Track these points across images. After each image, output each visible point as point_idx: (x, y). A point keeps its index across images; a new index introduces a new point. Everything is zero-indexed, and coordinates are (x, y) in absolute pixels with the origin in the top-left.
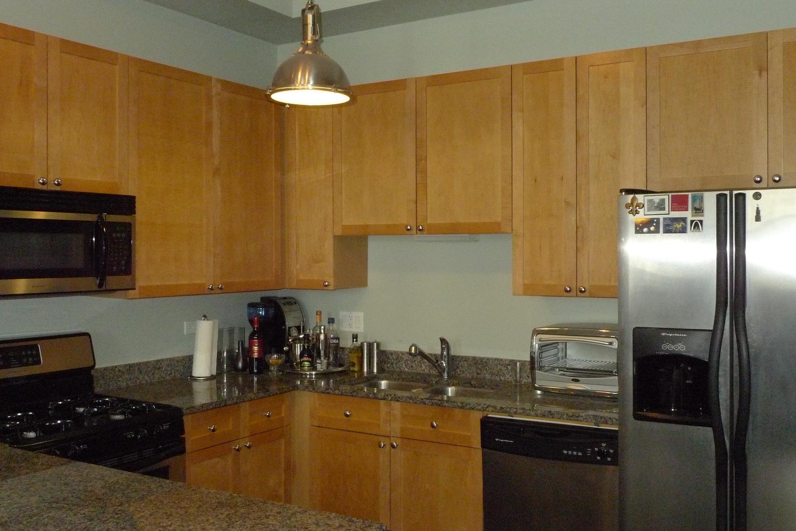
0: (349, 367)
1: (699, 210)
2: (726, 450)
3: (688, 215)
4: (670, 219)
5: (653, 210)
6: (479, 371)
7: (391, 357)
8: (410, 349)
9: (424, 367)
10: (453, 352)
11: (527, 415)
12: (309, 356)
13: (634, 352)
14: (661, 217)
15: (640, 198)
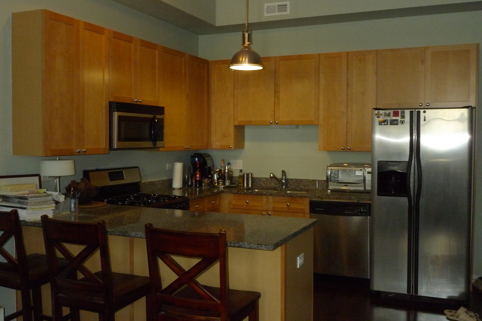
0: (238, 184)
1: (403, 117)
2: (412, 206)
3: (399, 118)
4: (393, 120)
5: (386, 116)
6: (298, 185)
7: (256, 180)
8: (270, 175)
9: (272, 184)
10: (288, 177)
11: (330, 198)
12: (222, 179)
13: (378, 170)
14: (389, 119)
15: (381, 112)
